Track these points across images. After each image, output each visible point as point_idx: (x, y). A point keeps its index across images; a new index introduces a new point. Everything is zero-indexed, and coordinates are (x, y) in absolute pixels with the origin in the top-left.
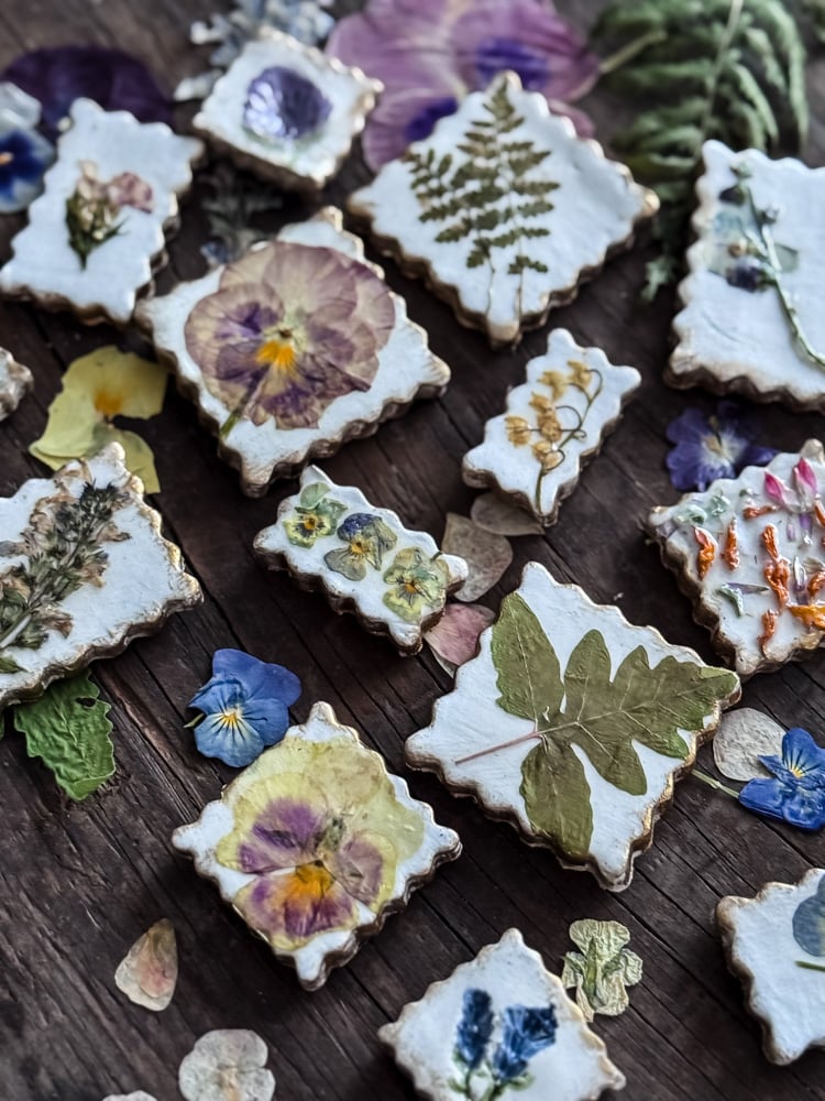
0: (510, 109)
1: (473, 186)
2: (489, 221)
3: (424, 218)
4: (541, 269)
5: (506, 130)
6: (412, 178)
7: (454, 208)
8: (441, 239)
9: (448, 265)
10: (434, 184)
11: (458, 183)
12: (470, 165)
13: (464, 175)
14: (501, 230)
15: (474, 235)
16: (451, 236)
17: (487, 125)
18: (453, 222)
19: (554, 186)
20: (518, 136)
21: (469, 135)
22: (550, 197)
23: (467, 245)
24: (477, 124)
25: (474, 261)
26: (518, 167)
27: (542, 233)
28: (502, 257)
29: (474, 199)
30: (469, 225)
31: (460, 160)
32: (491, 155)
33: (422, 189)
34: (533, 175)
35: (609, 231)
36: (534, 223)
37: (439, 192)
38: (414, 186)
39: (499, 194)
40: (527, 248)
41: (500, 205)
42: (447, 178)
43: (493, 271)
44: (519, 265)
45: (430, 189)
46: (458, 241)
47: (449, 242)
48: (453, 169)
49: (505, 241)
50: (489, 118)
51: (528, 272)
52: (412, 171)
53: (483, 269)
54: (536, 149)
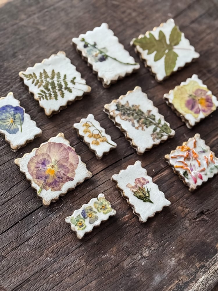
0: (30, 75)
1: (50, 87)
2: (60, 86)
3: (56, 99)
4: (75, 78)
5: (36, 77)
6: (45, 99)
7: (55, 93)
8: (63, 97)
9: (70, 97)
10: (48, 95)
11: (49, 90)
12: (44, 86)
13: (47, 88)
14: (63, 84)
15: (63, 90)
16: (63, 95)
17: (34, 81)
18: (59, 93)
19: (53, 71)
20: (38, 75)
21: (35, 85)
22: (56, 72)
23: (66, 92)
24: (33, 83)
25: (70, 91)
26: (47, 77)
27: (65, 76)
28: (70, 85)
29: (54, 88)
30: (60, 90)
31: (42, 88)
32: (42, 81)
33: (48, 98)
34: (50, 74)
35: (67, 63)
36: (62, 77)
37: (50, 95)
38: (47, 99)
39: (53, 82)
40: (68, 80)
41: (56, 83)
42: (46, 92)
43: (73, 88)
44: (73, 82)
45: (49, 96)
46: (64, 93)
47: (64, 95)
48: (45, 90)
49: (66, 83)
50: (32, 80)
51: (75, 81)
52: (43, 99)
53: (73, 90)
54: (42, 72)
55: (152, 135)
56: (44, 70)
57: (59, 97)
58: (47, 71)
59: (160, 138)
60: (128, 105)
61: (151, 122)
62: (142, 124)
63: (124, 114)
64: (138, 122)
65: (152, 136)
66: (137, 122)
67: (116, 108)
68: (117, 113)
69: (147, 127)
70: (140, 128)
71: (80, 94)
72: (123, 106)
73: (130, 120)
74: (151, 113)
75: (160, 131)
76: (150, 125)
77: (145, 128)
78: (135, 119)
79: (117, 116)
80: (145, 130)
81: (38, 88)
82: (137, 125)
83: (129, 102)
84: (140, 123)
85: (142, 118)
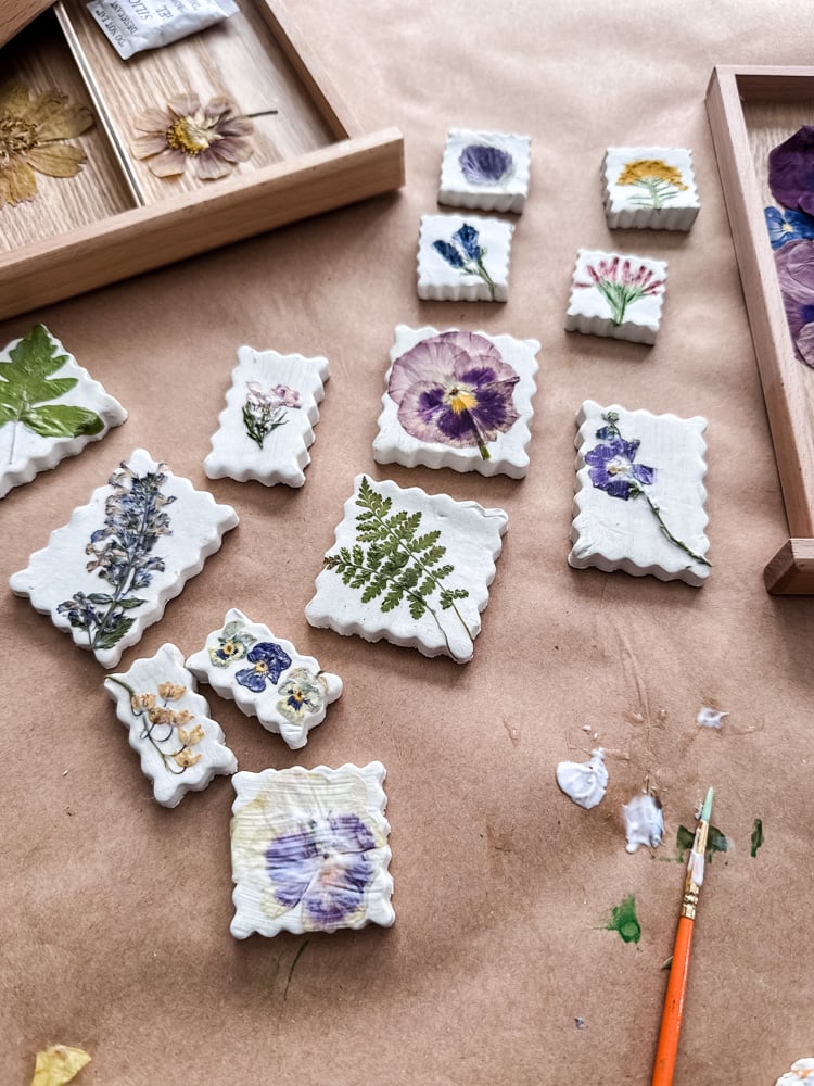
0: (378, 497)
1: (385, 560)
2: (410, 580)
3: (366, 599)
4: (465, 594)
5: (383, 513)
6: (342, 575)
7: (381, 583)
8: (385, 609)
9: (401, 624)
10: (359, 572)
11: (374, 565)
12: (374, 547)
13: (375, 556)
14: (421, 581)
15: (406, 594)
16: (389, 605)
17: (370, 515)
18: (385, 593)
19: (438, 534)
20: (393, 511)
21: (358, 528)
22: (439, 543)
23: (405, 603)
24: (359, 518)
26: (405, 534)
27: (448, 569)
28: (433, 600)
29: (392, 569)
30: (399, 588)
31: (366, 547)
32: (384, 534)
33: (353, 579)
34: (419, 533)
35: (489, 547)
36: (437, 566)
37: (366, 576)
38: (346, 582)
39: (405, 557)
41: (411, 564)
42: (365, 564)
43: (433, 612)
44: (447, 600)
45: (358, 577)
46: (398, 604)
47: (393, 608)
48: (365, 556)
49: (429, 587)
50: (367, 510)
51: (457, 602)
52: (339, 571)
53: (427, 614)
54: (409, 515)
55: (80, 596)
56: (419, 514)
57: (378, 600)
58: (423, 521)
59: (75, 622)
61: (122, 579)
62: (109, 556)
64: (113, 545)
65: (74, 598)
66: (111, 542)
69: (102, 574)
70: (93, 558)
71: (431, 639)
73: (110, 523)
75: (100, 615)
76: (110, 580)
77: (99, 569)
78: (121, 535)
80: (90, 571)
81: (358, 539)
82: (100, 546)
84: (107, 554)
85: (128, 552)
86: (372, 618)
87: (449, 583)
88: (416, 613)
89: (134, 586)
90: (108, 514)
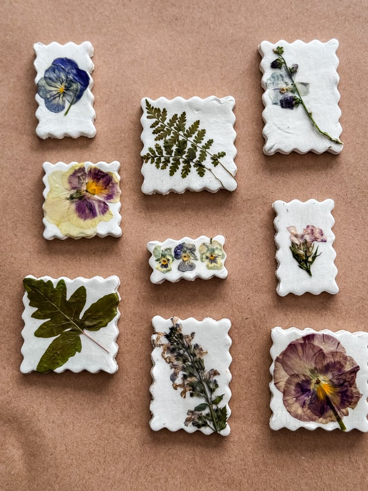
0: (158, 110)
1: (174, 148)
2: (192, 155)
3: (172, 173)
4: (223, 155)
5: (164, 119)
6: (154, 164)
7: (177, 162)
8: (184, 176)
9: (195, 182)
10: (163, 159)
11: (169, 152)
12: (166, 142)
13: (168, 147)
14: (198, 154)
15: (192, 164)
16: (186, 172)
17: (157, 123)
18: (181, 167)
19: (198, 123)
20: (169, 117)
21: (154, 133)
22: (200, 128)
23: (194, 170)
24: (152, 126)
26: (180, 128)
27: (210, 142)
28: (208, 163)
29: (180, 152)
30: (187, 162)
31: (161, 143)
32: (169, 132)
33: (161, 165)
34: (188, 125)
35: (228, 121)
36: (204, 142)
37: (167, 161)
38: (158, 167)
39: (185, 143)
41: (189, 146)
42: (164, 153)
43: (210, 170)
44: (215, 160)
45: (163, 162)
46: (190, 171)
47: (188, 174)
48: (163, 148)
49: (203, 156)
50: (154, 120)
51: (221, 160)
52: (152, 162)
53: (207, 173)
54: (179, 116)
56: (184, 114)
57: (179, 172)
58: (188, 117)
60: (190, 341)
61: (203, 391)
62: (188, 384)
63: (172, 351)
64: (185, 377)
66: (182, 376)
67: (168, 332)
68: (165, 341)
69: (192, 395)
70: (180, 390)
71: (214, 186)
72: (181, 336)
73: (174, 366)
74: (216, 378)
76: (198, 396)
77: (188, 393)
78: (184, 369)
79: (160, 346)
80: (185, 397)
81: (156, 140)
82: (179, 381)
83: (196, 336)
84: (186, 383)
85: (195, 376)
86: (178, 183)
87: (213, 150)
88: (201, 174)
89: (212, 391)
90: (169, 363)
